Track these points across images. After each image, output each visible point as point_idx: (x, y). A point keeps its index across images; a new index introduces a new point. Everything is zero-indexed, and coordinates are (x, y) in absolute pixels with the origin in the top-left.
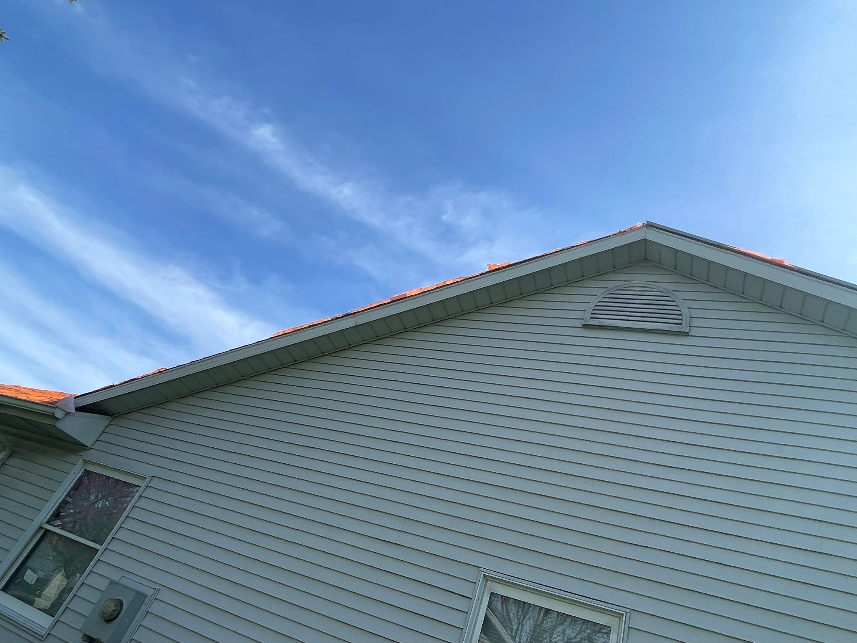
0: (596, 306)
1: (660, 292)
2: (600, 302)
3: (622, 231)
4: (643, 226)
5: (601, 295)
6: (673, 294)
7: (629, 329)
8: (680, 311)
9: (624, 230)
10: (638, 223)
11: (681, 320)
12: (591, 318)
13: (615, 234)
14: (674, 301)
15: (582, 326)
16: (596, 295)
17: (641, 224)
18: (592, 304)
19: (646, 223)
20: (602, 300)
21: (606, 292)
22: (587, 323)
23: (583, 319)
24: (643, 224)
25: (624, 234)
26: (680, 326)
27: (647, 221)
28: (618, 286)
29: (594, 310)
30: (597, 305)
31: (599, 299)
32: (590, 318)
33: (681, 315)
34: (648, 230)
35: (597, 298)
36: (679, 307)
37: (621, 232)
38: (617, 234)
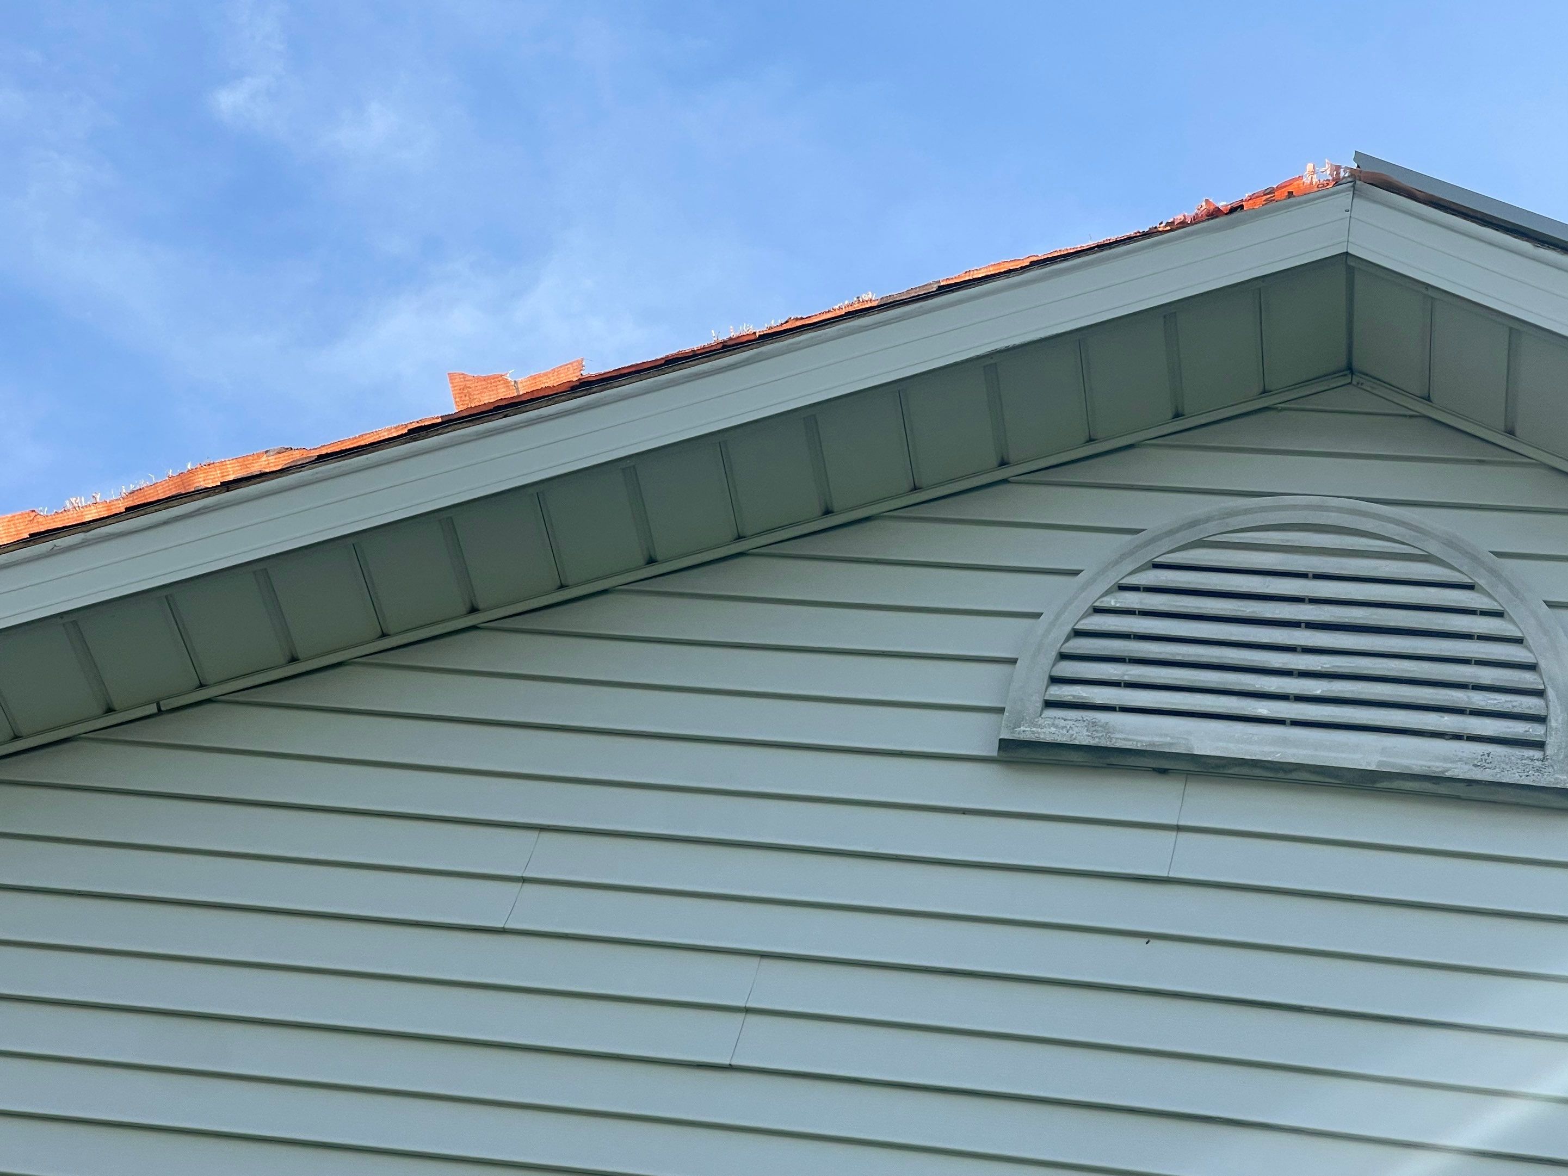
0: (1078, 633)
1: (1427, 558)
2: (1098, 611)
3: (1222, 204)
4: (1337, 182)
5: (1103, 571)
6: (1493, 572)
7: (1258, 772)
8: (1532, 667)
9: (1234, 200)
10: (1310, 167)
11: (1541, 719)
12: (1049, 704)
13: (1183, 224)
14: (1499, 614)
15: (994, 753)
16: (1076, 573)
17: (1326, 173)
18: (1052, 624)
19: (1355, 166)
20: (1113, 601)
21: (1132, 553)
22: (1026, 732)
23: (1001, 710)
24: (1338, 168)
25: (1232, 226)
26: (1537, 754)
27: (1358, 156)
28: (1193, 524)
29: (1064, 657)
30: (1081, 626)
31: (1092, 596)
32: (1039, 705)
33: (1540, 693)
34: (1361, 205)
35: (1084, 587)
36: (1529, 649)
37: (1215, 213)
38: (1196, 220)
